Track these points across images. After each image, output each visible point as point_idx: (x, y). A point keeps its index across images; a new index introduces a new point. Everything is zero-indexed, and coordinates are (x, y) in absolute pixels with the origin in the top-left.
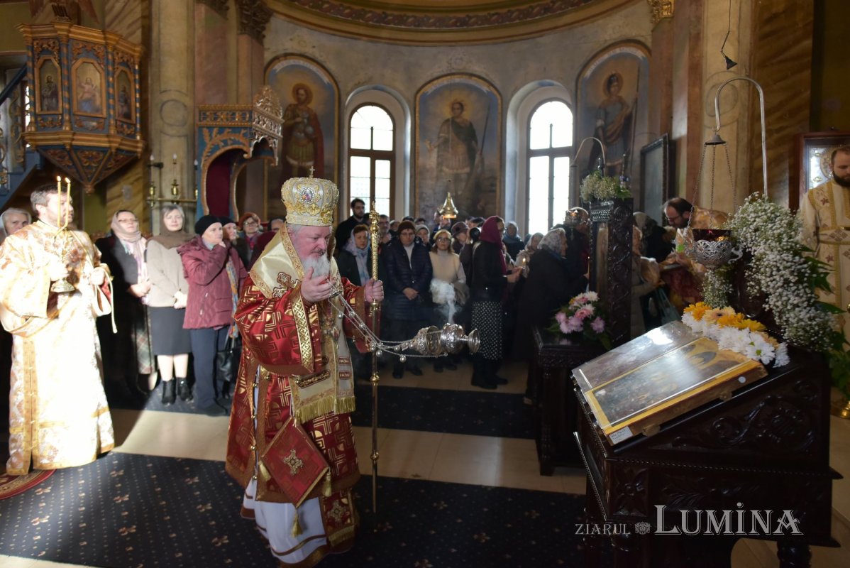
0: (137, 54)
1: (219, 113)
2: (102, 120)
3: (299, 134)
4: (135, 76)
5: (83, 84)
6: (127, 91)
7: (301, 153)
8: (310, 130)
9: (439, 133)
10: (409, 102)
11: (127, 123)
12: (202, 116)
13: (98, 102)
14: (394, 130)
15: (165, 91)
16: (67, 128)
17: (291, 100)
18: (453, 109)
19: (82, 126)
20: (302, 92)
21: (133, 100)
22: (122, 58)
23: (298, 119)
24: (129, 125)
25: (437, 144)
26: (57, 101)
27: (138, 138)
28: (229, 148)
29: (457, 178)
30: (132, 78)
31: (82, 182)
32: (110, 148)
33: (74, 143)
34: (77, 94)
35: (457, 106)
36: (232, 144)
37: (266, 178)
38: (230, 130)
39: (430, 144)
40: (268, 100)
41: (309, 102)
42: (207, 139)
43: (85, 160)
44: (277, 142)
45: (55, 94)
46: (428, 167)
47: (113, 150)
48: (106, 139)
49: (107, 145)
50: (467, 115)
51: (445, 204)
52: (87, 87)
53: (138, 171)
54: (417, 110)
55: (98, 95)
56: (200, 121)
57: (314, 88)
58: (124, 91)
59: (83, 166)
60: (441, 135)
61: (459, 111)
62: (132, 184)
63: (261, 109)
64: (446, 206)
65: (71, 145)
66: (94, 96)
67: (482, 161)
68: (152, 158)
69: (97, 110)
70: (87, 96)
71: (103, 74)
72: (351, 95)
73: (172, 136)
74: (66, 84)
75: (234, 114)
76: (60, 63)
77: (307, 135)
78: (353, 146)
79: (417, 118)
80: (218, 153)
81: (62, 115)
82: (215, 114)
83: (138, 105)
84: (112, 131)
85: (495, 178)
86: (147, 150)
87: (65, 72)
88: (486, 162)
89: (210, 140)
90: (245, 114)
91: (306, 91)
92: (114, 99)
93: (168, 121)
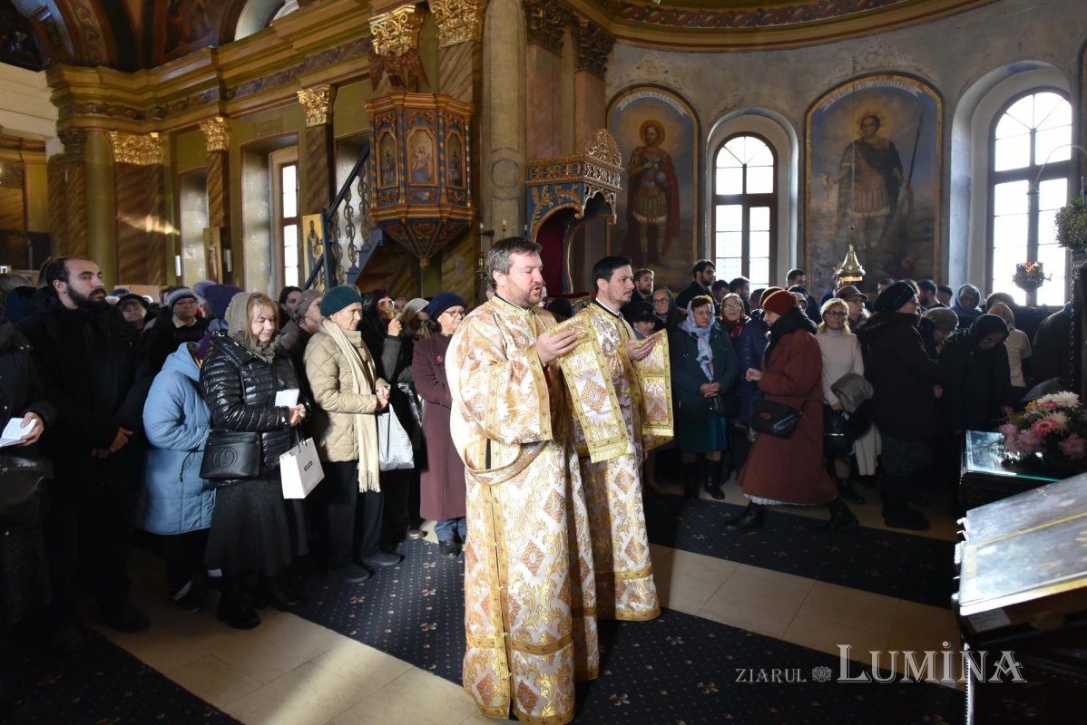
0: (467, 114)
1: (548, 169)
2: (433, 190)
3: (648, 183)
4: (465, 138)
5: (417, 154)
6: (458, 154)
7: (650, 206)
8: (662, 176)
9: (842, 162)
10: (795, 125)
11: (456, 190)
12: (531, 174)
13: (430, 171)
14: (776, 166)
15: (496, 150)
16: (403, 202)
17: (638, 142)
18: (863, 126)
19: (416, 198)
20: (651, 130)
21: (464, 164)
22: (451, 120)
23: (648, 165)
24: (460, 192)
25: (838, 178)
26: (395, 174)
27: (469, 205)
28: (559, 208)
29: (869, 224)
30: (462, 140)
31: (418, 256)
32: (441, 218)
33: (409, 216)
34: (412, 165)
35: (870, 121)
36: (562, 203)
37: (608, 240)
38: (560, 187)
39: (827, 179)
40: (602, 146)
41: (661, 142)
42: (536, 201)
43: (420, 233)
44: (615, 196)
45: (392, 168)
46: (824, 210)
47: (445, 221)
48: (437, 209)
49: (438, 215)
50: (885, 132)
51: (845, 262)
52: (420, 156)
53: (470, 241)
54: (808, 134)
55: (430, 163)
56: (529, 179)
57: (667, 124)
58: (455, 156)
59: (418, 240)
60: (844, 164)
61: (873, 128)
62: (464, 255)
63: (596, 158)
64: (846, 265)
65: (406, 218)
66: (427, 164)
67: (910, 195)
68: (482, 226)
69: (430, 179)
70: (420, 165)
71: (435, 142)
72: (715, 126)
73: (502, 200)
74: (402, 155)
75: (564, 168)
76: (396, 135)
77: (658, 183)
78: (719, 192)
79: (808, 145)
80: (548, 214)
81: (398, 188)
82: (544, 170)
83: (468, 169)
84: (444, 200)
85: (931, 220)
86: (479, 217)
87: (401, 143)
88: (917, 198)
89: (540, 201)
90: (576, 166)
91: (656, 129)
92: (445, 166)
93: (499, 183)
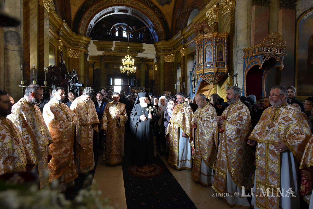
0: (226, 36)
1: (250, 51)
4: (225, 45)
5: (207, 52)
6: (222, 51)
11: (220, 62)
12: (245, 54)
13: (211, 57)
15: (238, 47)
16: (203, 68)
19: (206, 66)
22: (219, 40)
24: (222, 63)
27: (226, 67)
28: (254, 65)
30: (223, 46)
34: (206, 56)
36: (255, 63)
38: (254, 57)
40: (273, 39)
44: (283, 57)
47: (215, 73)
48: (213, 69)
49: (213, 71)
56: (244, 56)
58: (220, 51)
59: (209, 79)
63: (268, 44)
65: (204, 73)
66: (210, 55)
70: (208, 56)
73: (240, 63)
74: (203, 54)
75: (255, 50)
81: (202, 64)
82: (248, 52)
83: (226, 55)
84: (215, 66)
89: (247, 63)
90: (259, 49)
93: (239, 58)
